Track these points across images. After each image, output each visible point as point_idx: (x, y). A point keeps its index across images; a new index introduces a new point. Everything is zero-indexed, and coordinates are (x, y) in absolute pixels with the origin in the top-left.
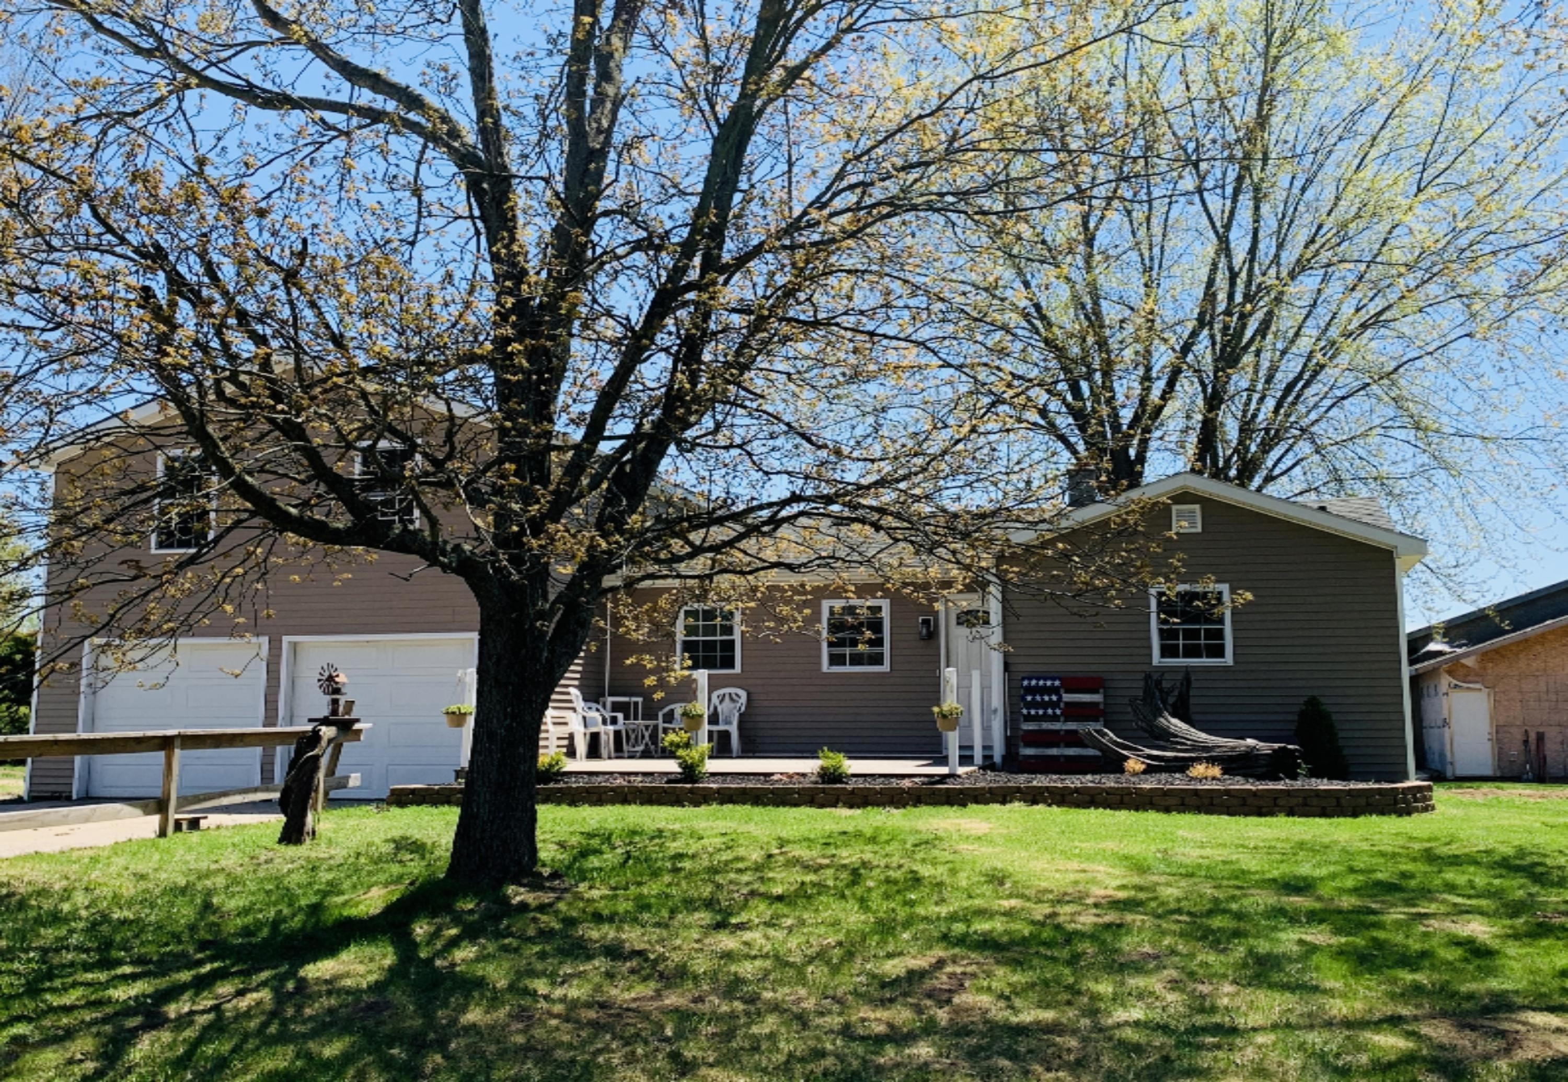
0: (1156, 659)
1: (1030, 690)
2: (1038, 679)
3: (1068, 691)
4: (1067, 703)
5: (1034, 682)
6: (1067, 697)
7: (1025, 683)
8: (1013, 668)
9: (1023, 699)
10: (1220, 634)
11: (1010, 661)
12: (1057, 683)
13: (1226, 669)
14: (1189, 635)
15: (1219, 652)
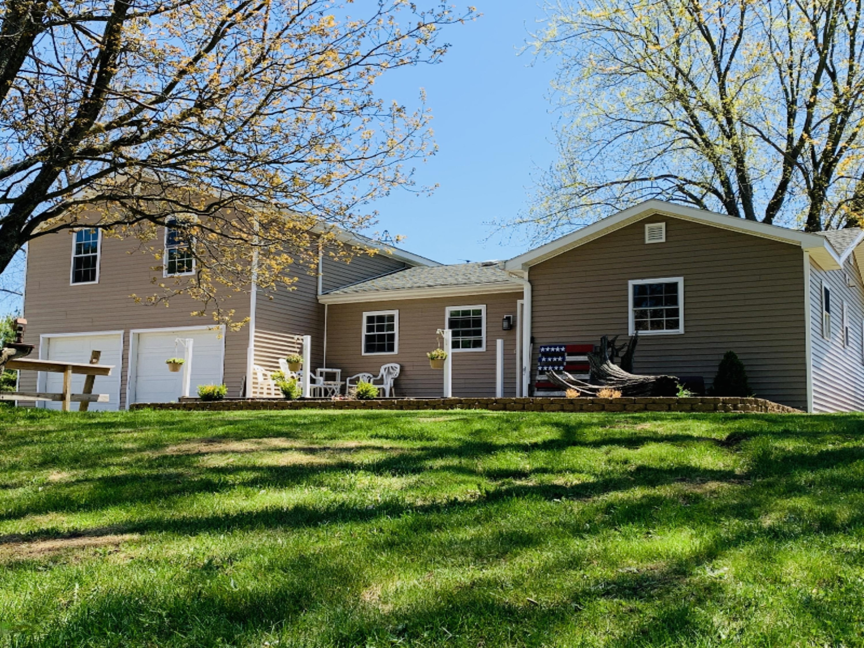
0: (631, 332)
1: (546, 354)
2: (550, 347)
3: (569, 355)
4: (568, 363)
5: (548, 349)
6: (569, 359)
7: (543, 349)
8: (537, 341)
9: (540, 360)
10: (676, 312)
11: (535, 336)
12: (563, 349)
13: (679, 336)
14: (655, 314)
15: (675, 325)
